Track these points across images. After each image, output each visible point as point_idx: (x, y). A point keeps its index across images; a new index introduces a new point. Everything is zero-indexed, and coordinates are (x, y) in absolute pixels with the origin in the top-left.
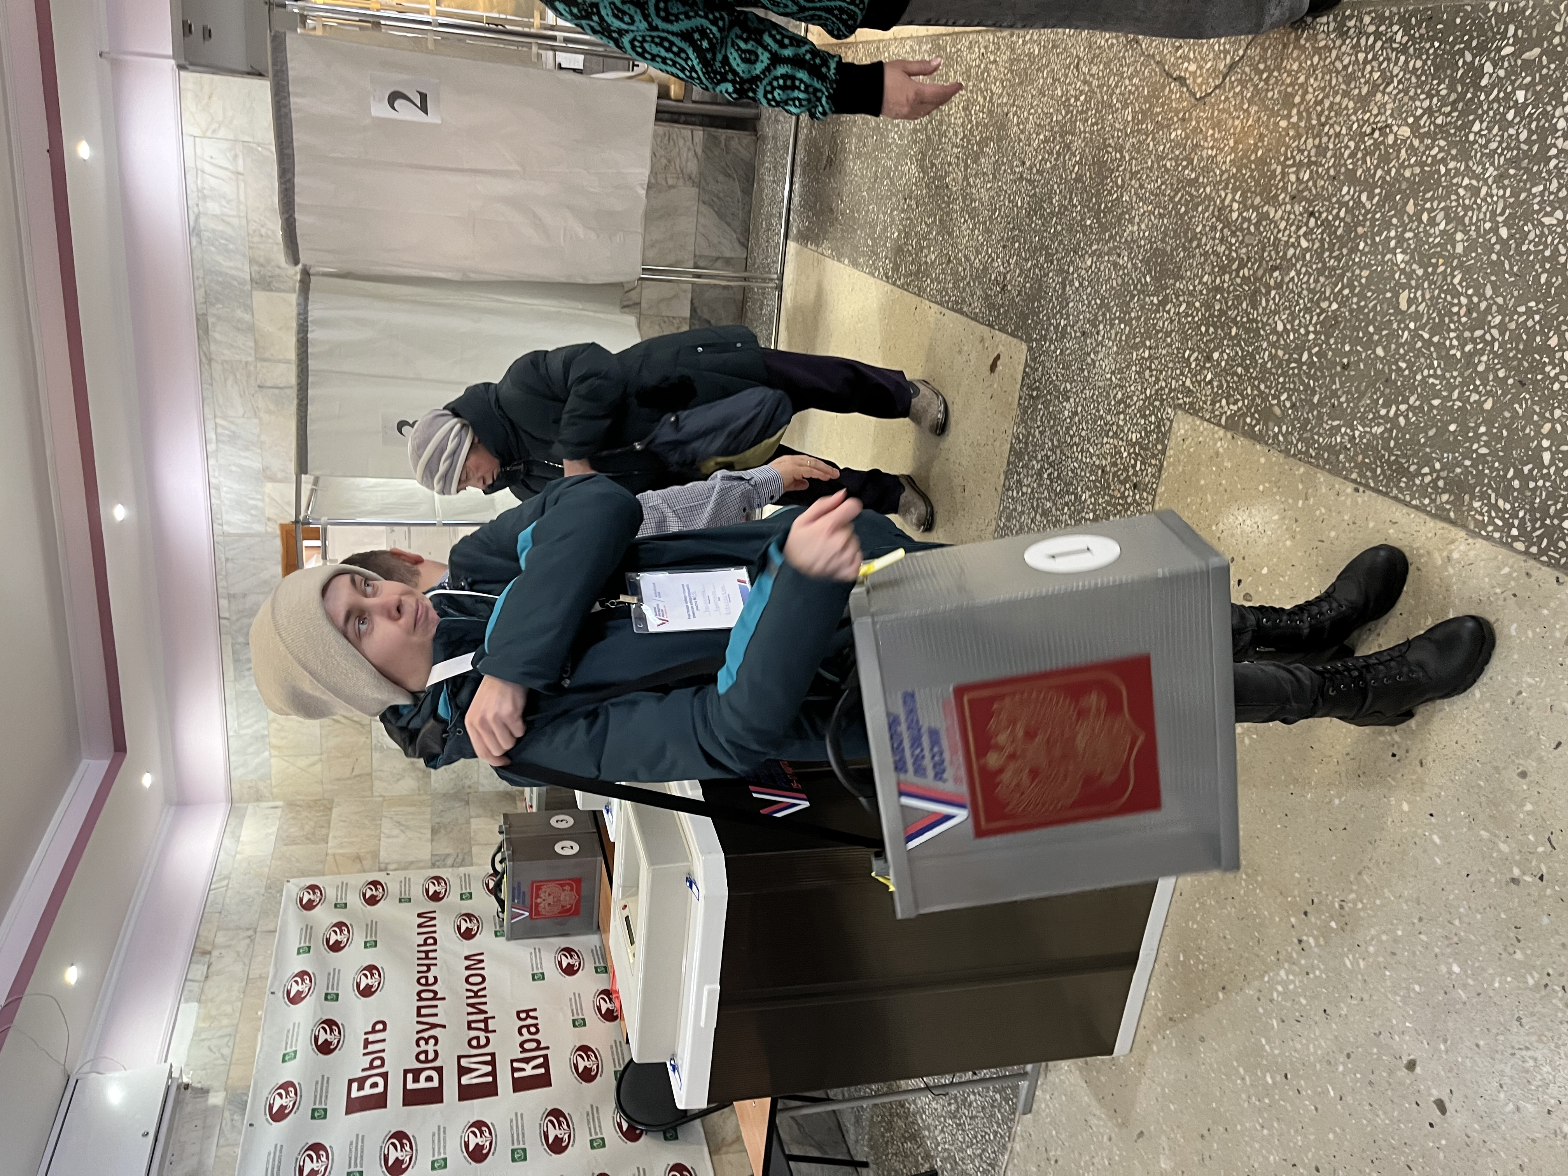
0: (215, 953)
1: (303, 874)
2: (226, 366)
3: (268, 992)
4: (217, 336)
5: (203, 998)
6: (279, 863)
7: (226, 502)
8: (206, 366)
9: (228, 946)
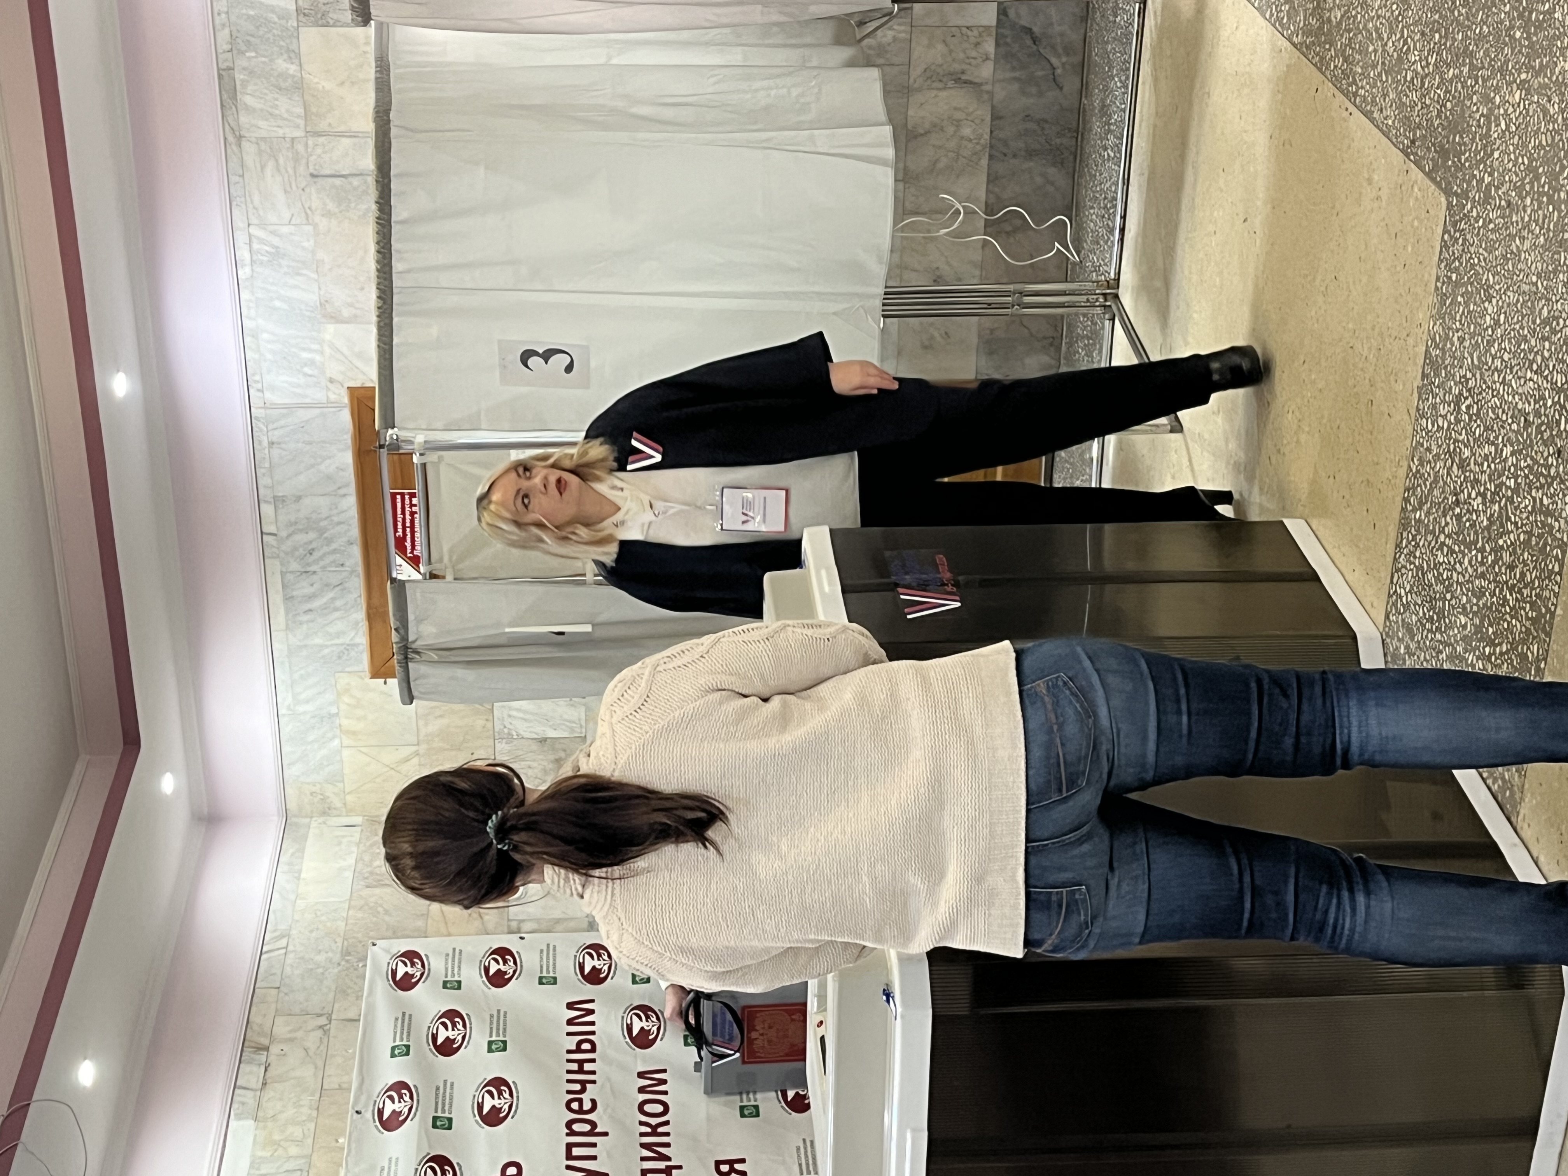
0: (275, 1049)
1: (396, 934)
2: (263, 146)
3: (351, 1112)
4: (249, 100)
5: (260, 1114)
6: (360, 915)
7: (269, 356)
8: (235, 148)
9: (291, 1040)
